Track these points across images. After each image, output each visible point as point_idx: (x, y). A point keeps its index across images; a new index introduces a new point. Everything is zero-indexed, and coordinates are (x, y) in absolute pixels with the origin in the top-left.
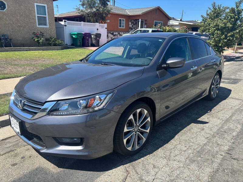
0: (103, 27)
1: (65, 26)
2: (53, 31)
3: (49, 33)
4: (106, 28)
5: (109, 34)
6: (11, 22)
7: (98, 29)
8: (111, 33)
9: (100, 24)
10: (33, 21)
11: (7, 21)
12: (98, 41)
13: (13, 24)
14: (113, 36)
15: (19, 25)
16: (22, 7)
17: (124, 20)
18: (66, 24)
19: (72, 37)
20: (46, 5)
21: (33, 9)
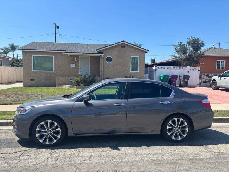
0: (195, 70)
1: (156, 70)
2: (142, 74)
3: (139, 76)
4: (198, 71)
5: (203, 76)
6: (114, 70)
7: (188, 72)
8: (205, 75)
9: (192, 67)
10: (128, 68)
11: (111, 69)
12: (187, 82)
13: (115, 71)
14: (208, 78)
15: (119, 71)
16: (122, 59)
17: (224, 61)
18: (157, 68)
19: (160, 79)
20: (139, 57)
21: (129, 60)
